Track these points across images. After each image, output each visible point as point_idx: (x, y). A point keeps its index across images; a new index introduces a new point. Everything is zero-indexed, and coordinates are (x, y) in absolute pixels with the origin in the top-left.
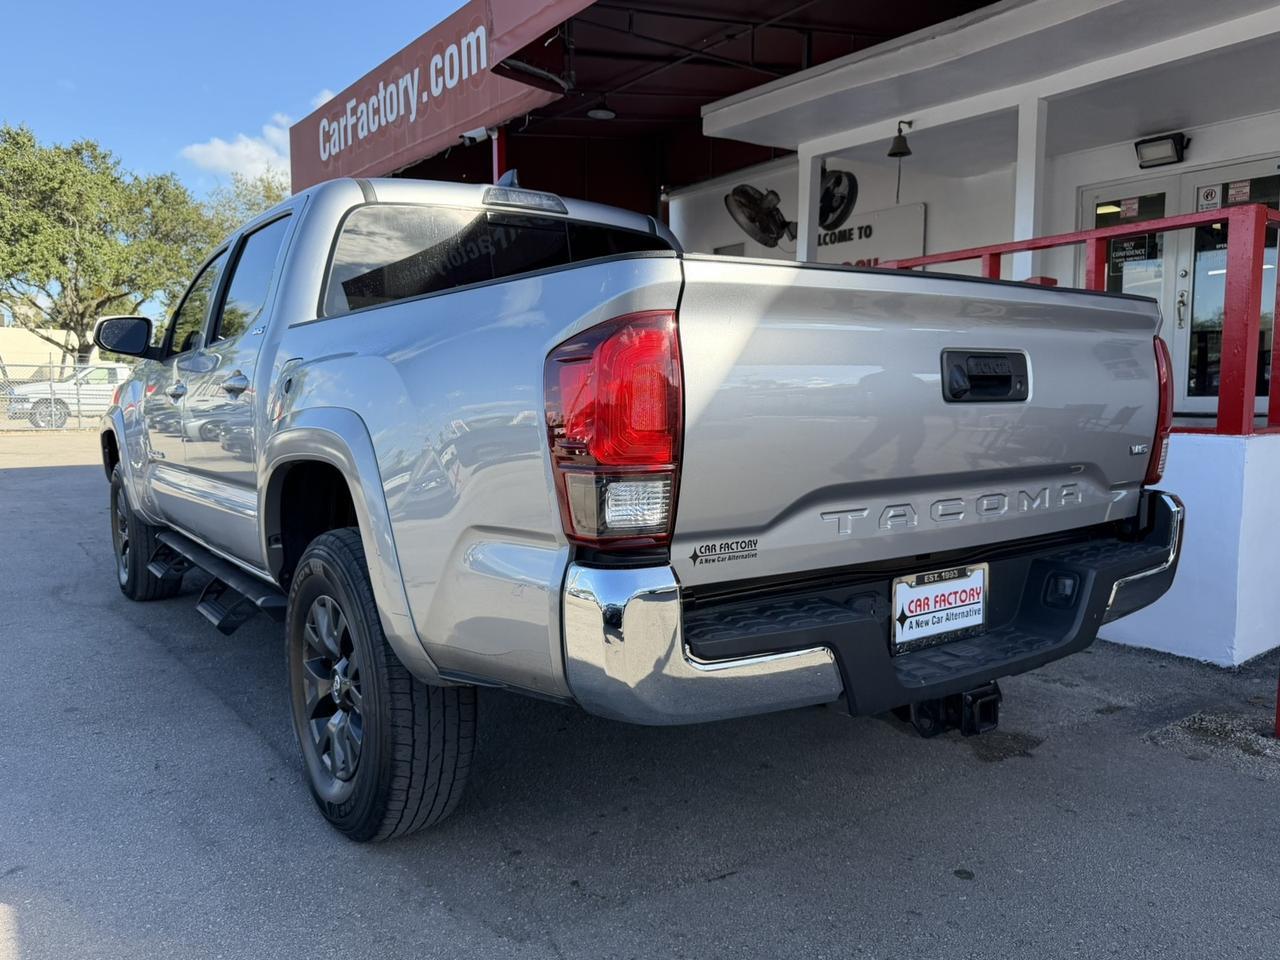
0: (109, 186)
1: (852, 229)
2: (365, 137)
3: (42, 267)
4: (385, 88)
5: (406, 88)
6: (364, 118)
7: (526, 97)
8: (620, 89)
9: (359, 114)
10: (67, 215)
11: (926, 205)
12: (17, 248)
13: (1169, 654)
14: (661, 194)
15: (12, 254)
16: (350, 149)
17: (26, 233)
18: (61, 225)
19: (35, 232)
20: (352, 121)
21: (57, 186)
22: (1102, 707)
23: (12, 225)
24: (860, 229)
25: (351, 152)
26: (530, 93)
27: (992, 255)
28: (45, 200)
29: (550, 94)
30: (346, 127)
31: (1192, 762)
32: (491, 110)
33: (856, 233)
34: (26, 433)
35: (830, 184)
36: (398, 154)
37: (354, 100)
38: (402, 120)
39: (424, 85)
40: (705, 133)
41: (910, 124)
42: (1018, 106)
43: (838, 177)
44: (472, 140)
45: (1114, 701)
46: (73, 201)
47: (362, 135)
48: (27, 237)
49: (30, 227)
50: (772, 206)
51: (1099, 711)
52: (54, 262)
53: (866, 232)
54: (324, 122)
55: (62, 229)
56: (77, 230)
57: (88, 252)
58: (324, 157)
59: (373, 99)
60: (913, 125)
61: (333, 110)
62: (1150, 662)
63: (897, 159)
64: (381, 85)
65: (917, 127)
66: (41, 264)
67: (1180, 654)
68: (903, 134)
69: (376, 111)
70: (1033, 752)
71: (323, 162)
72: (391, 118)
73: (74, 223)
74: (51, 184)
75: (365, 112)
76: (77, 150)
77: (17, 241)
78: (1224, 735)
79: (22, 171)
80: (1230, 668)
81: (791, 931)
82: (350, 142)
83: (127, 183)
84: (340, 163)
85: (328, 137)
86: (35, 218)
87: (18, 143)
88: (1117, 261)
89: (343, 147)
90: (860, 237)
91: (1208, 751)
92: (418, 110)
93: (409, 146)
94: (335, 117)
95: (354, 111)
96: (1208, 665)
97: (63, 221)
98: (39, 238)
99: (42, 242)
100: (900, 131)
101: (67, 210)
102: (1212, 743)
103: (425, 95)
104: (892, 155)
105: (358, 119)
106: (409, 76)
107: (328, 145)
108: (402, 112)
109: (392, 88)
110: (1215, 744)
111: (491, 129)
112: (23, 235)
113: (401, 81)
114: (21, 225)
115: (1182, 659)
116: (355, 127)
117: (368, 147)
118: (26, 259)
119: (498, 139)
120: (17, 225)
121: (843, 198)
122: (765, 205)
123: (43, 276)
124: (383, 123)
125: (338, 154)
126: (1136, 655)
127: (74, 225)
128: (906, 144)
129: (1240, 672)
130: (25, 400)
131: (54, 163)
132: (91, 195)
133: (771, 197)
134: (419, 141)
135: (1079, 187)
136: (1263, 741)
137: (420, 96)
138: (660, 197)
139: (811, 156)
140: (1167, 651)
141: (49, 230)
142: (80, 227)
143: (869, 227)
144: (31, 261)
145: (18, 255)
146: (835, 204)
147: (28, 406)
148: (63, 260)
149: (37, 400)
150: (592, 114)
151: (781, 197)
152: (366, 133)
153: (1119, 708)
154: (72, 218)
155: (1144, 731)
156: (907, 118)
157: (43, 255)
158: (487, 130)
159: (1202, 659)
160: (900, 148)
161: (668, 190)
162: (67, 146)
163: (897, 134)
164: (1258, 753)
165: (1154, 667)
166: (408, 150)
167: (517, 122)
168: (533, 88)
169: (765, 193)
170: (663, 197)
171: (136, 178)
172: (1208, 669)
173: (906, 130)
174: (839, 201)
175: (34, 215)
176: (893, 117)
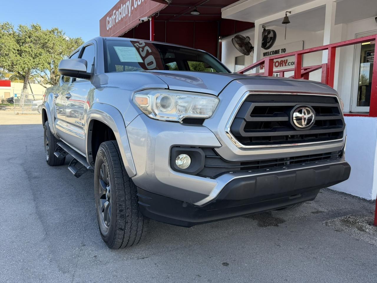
0: (62, 41)
1: (279, 50)
2: (118, 22)
3: (42, 66)
4: (123, 6)
5: (128, 5)
6: (118, 16)
7: (158, 6)
8: (200, 5)
9: (116, 15)
10: (50, 50)
11: (303, 41)
12: (35, 60)
13: (350, 194)
14: (219, 39)
15: (34, 62)
16: (114, 26)
17: (38, 55)
18: (48, 53)
19: (41, 55)
20: (115, 17)
21: (47, 41)
22: (315, 211)
23: (34, 53)
24: (282, 50)
25: (114, 27)
26: (159, 5)
27: (298, 54)
28: (44, 46)
29: (164, 5)
30: (113, 19)
31: (336, 232)
32: (149, 11)
33: (280, 51)
34: (36, 115)
35: (266, 34)
36: (126, 27)
37: (115, 10)
38: (127, 15)
39: (133, 5)
40: (222, 18)
41: (290, 12)
42: (326, 4)
43: (269, 31)
44: (143, 21)
45: (320, 209)
46: (52, 45)
47: (117, 21)
48: (38, 56)
49: (39, 54)
50: (247, 42)
51: (313, 213)
52: (46, 64)
53: (284, 50)
54: (108, 18)
55: (49, 54)
56: (53, 54)
57: (56, 61)
58: (108, 29)
59: (120, 10)
60: (291, 12)
61: (110, 14)
62: (341, 197)
63: (285, 24)
64: (122, 5)
65: (292, 13)
66: (42, 65)
67: (353, 195)
68: (287, 16)
69: (121, 13)
70: (279, 224)
71: (108, 30)
72: (124, 15)
73: (52, 52)
74: (45, 41)
75: (118, 14)
76: (53, 31)
77: (35, 58)
78: (354, 223)
79: (38, 37)
80: (370, 200)
81: (153, 278)
82: (114, 24)
83: (67, 40)
84: (112, 30)
85: (109, 22)
86: (41, 51)
87: (36, 29)
88: (368, 59)
89: (112, 25)
90: (282, 52)
91: (344, 229)
92: (131, 12)
93: (129, 24)
94: (110, 16)
95: (115, 13)
96: (362, 199)
97: (49, 52)
98: (42, 57)
99: (42, 58)
100: (286, 15)
101: (50, 48)
102: (347, 226)
103: (133, 7)
104: (283, 23)
105: (116, 16)
106: (128, 2)
107: (108, 25)
108: (127, 14)
109: (124, 6)
110: (349, 227)
111: (149, 17)
112: (37, 56)
113: (126, 3)
114: (37, 53)
115: (353, 197)
116: (115, 19)
117: (118, 25)
118: (38, 63)
119: (151, 20)
120: (35, 53)
121: (271, 38)
122: (245, 41)
123: (42, 68)
124: (122, 17)
125: (111, 28)
126: (338, 194)
127: (52, 53)
128: (288, 19)
129: (373, 202)
130: (36, 105)
131: (46, 34)
132: (57, 44)
133: (247, 39)
134: (131, 22)
135: (356, 34)
136: (368, 226)
137: (131, 8)
138: (219, 40)
139: (259, 24)
140: (349, 193)
141: (45, 55)
142: (54, 54)
143: (285, 49)
144: (39, 64)
145: (36, 62)
146: (268, 41)
147: (37, 107)
148: (49, 64)
149: (39, 105)
150: (192, 13)
151: (251, 39)
152: (118, 21)
153: (321, 212)
154: (52, 51)
155: (324, 220)
156: (289, 10)
157: (42, 62)
158: (148, 18)
159: (361, 197)
160: (286, 21)
161: (222, 38)
162: (50, 30)
163: (285, 16)
164: (363, 230)
165: (342, 199)
166: (128, 25)
167: (157, 14)
168: (160, 3)
169: (246, 37)
170: (220, 41)
171: (70, 39)
172: (362, 200)
173: (288, 14)
174: (270, 40)
175: (41, 50)
176: (284, 11)
